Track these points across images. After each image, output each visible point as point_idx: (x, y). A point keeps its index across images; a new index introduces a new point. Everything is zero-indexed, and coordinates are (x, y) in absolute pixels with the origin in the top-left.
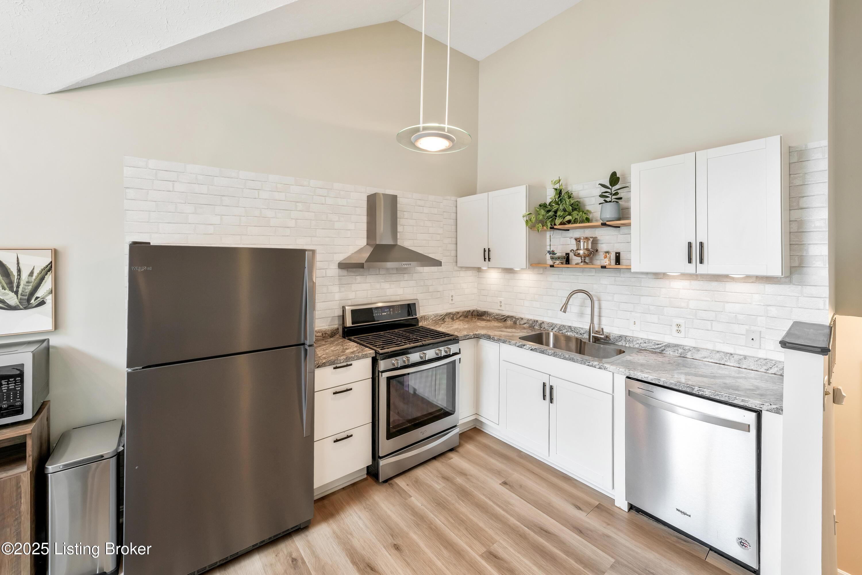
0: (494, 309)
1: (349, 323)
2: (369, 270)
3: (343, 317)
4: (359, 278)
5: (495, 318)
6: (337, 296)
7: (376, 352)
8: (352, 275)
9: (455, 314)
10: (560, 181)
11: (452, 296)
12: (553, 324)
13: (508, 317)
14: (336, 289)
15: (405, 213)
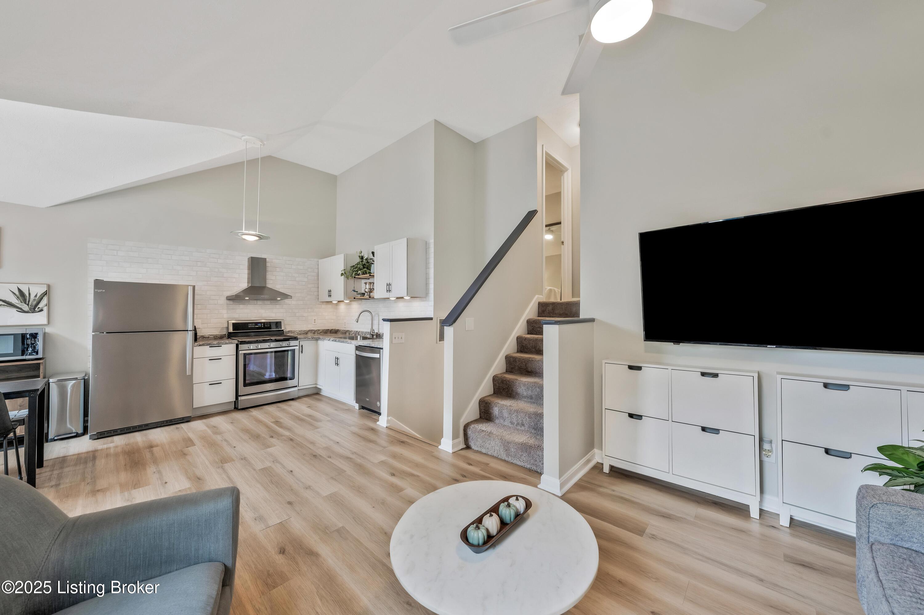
0: (342, 328)
1: (231, 330)
2: (249, 301)
3: (228, 328)
4: (241, 306)
5: (342, 333)
6: (226, 316)
7: (238, 341)
8: (237, 304)
9: (316, 331)
10: (361, 252)
11: (315, 320)
12: (363, 332)
13: (347, 331)
14: (225, 311)
15: (277, 268)
